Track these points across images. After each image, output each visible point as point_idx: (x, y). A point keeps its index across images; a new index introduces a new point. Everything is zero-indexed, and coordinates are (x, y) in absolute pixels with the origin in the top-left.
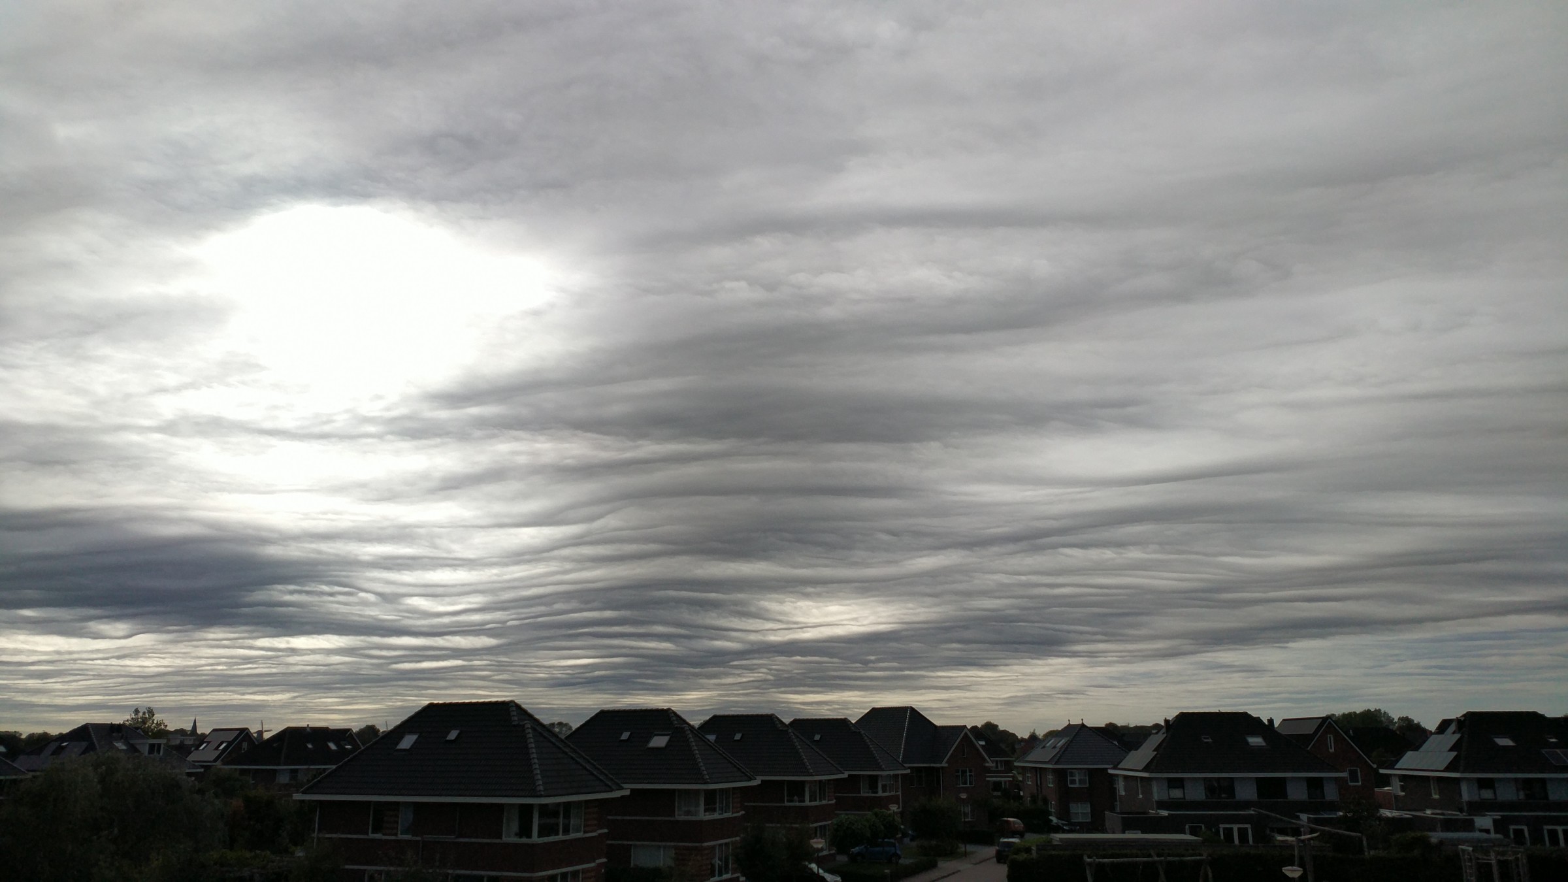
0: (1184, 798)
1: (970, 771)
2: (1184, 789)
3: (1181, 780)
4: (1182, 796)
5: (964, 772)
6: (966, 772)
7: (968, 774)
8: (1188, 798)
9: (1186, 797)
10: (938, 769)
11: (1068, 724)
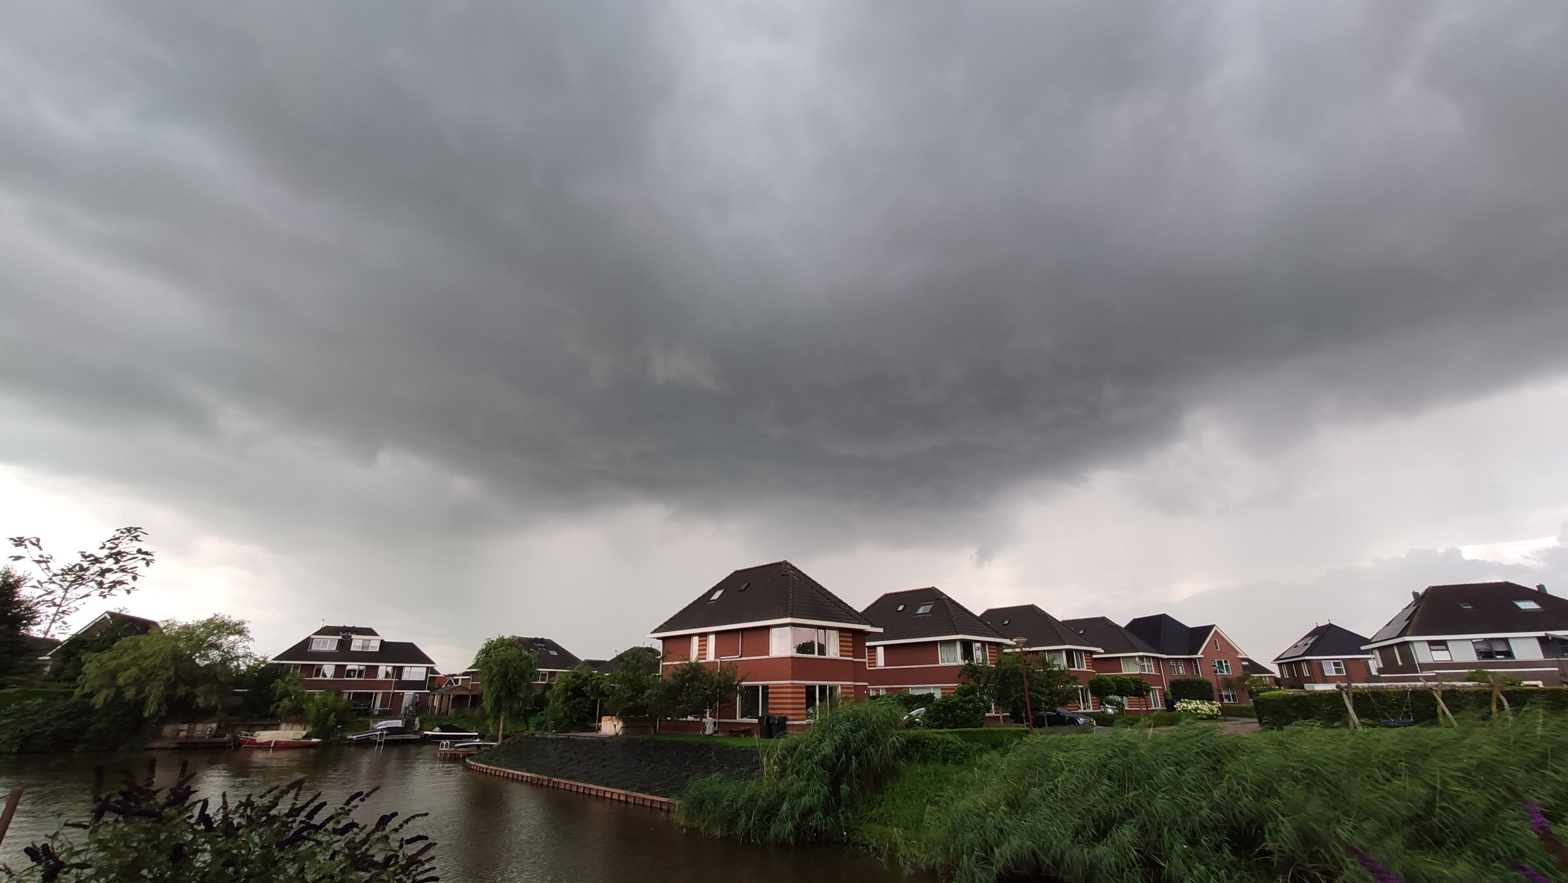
0: (1452, 660)
1: (1226, 662)
2: (1447, 649)
3: (1443, 643)
4: (1450, 659)
5: (1220, 663)
6: (1221, 661)
7: (1224, 664)
8: (1457, 659)
9: (1454, 660)
10: (1195, 660)
11: (1316, 626)
